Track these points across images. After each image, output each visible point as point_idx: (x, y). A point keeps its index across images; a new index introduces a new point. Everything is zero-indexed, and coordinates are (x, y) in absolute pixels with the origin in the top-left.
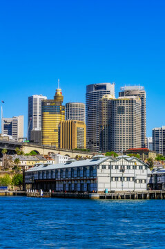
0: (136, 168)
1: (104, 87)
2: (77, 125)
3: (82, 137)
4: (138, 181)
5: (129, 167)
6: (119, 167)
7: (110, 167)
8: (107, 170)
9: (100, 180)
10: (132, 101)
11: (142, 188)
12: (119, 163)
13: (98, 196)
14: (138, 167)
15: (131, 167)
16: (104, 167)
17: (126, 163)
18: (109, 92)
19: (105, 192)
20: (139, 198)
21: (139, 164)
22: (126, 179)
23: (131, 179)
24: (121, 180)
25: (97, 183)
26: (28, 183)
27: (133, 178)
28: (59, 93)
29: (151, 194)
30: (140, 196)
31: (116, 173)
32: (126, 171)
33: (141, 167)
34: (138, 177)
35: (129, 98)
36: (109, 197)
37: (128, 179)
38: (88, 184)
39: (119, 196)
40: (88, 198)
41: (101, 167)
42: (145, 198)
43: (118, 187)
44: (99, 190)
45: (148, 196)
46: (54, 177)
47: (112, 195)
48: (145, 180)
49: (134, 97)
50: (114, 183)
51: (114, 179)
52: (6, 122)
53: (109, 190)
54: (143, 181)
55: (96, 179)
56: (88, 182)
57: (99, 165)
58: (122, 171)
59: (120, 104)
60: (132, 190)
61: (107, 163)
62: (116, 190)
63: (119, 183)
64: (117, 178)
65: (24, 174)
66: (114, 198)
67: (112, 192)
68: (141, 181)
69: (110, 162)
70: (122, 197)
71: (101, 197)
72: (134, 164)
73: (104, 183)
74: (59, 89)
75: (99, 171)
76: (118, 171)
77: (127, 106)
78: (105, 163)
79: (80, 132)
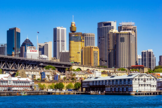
0: (151, 80)
1: (110, 24)
2: (94, 50)
3: (97, 57)
4: (152, 86)
5: (148, 79)
6: (143, 79)
7: (139, 79)
8: (137, 81)
9: (134, 86)
10: (129, 34)
11: (154, 89)
12: (143, 77)
13: (134, 93)
14: (152, 79)
15: (149, 79)
16: (136, 79)
17: (146, 77)
18: (113, 28)
19: (136, 92)
20: (153, 95)
21: (152, 78)
22: (146, 85)
23: (149, 85)
24: (144, 86)
25: (132, 87)
26: (84, 88)
27: (150, 84)
28: (73, 25)
29: (159, 93)
30: (154, 94)
31: (142, 82)
32: (147, 81)
33: (153, 79)
34: (152, 84)
35: (127, 32)
36: (139, 94)
37: (148, 85)
38: (127, 88)
39: (144, 94)
40: (129, 94)
41: (134, 79)
42: (156, 94)
43: (143, 89)
44: (134, 91)
45: (158, 93)
46: (104, 84)
47: (141, 93)
48: (156, 86)
49: (130, 31)
50: (141, 87)
51: (141, 85)
52: (40, 46)
53: (138, 91)
54: (155, 86)
55: (132, 85)
56: (127, 87)
57: (133, 79)
58: (145, 81)
59: (121, 36)
60: (150, 91)
61: (137, 77)
62: (142, 91)
63: (143, 87)
64: (142, 85)
65: (82, 82)
66: (142, 95)
67: (140, 91)
68: (153, 86)
69: (139, 77)
70: (146, 94)
71: (136, 94)
72: (150, 78)
73: (136, 87)
74: (73, 22)
75: (133, 81)
76: (143, 81)
77: (126, 38)
78: (136, 78)
79: (95, 54)
